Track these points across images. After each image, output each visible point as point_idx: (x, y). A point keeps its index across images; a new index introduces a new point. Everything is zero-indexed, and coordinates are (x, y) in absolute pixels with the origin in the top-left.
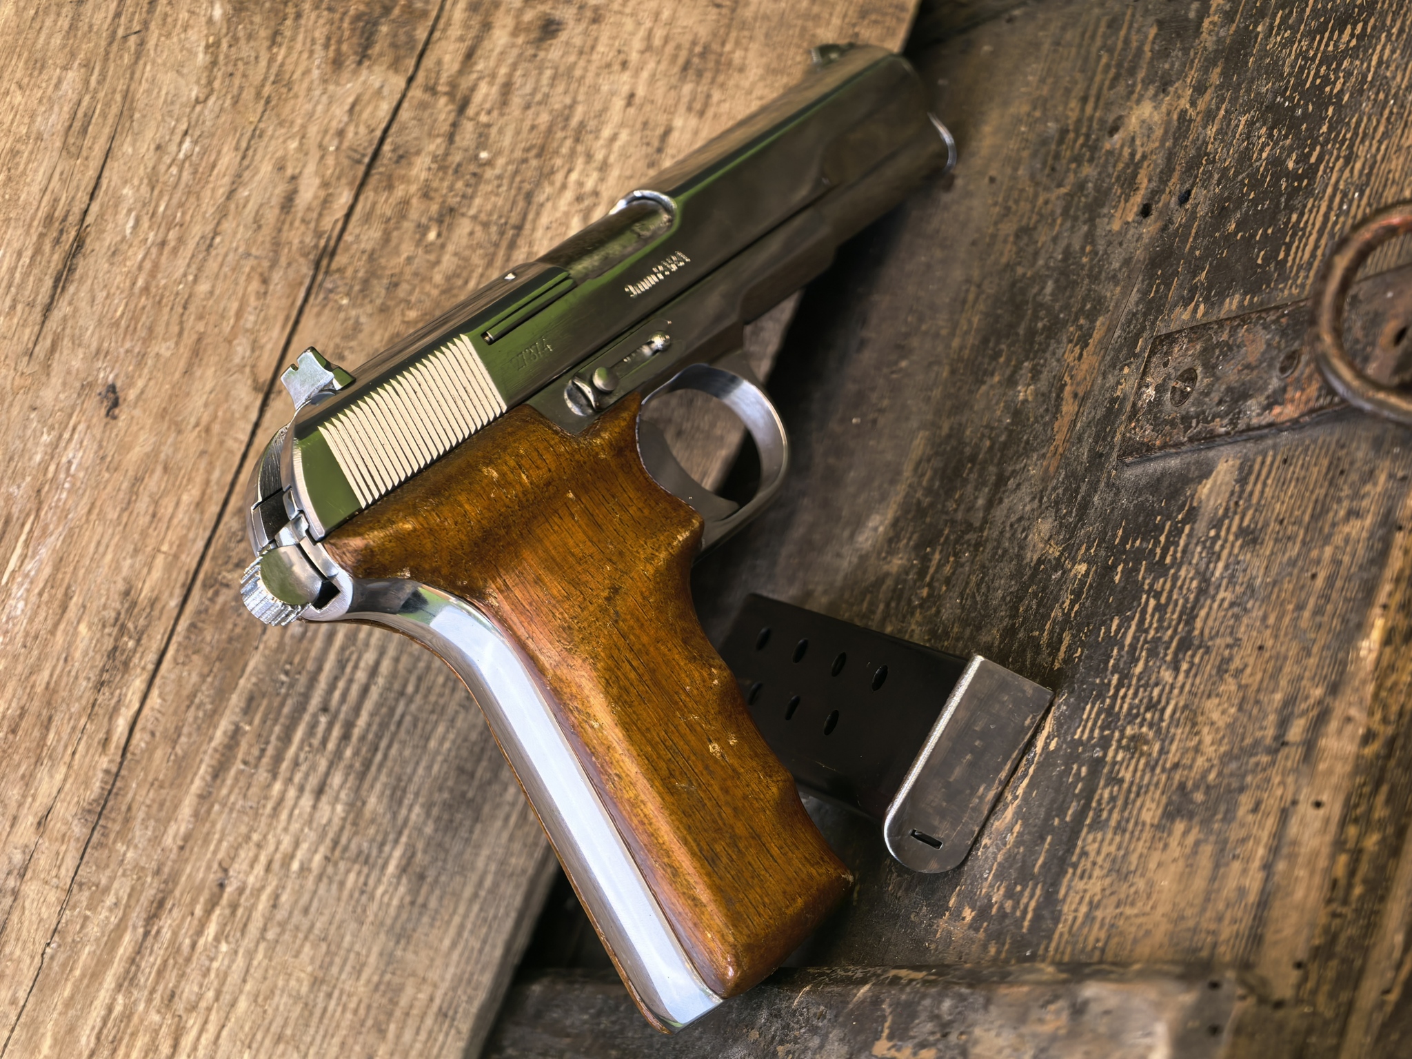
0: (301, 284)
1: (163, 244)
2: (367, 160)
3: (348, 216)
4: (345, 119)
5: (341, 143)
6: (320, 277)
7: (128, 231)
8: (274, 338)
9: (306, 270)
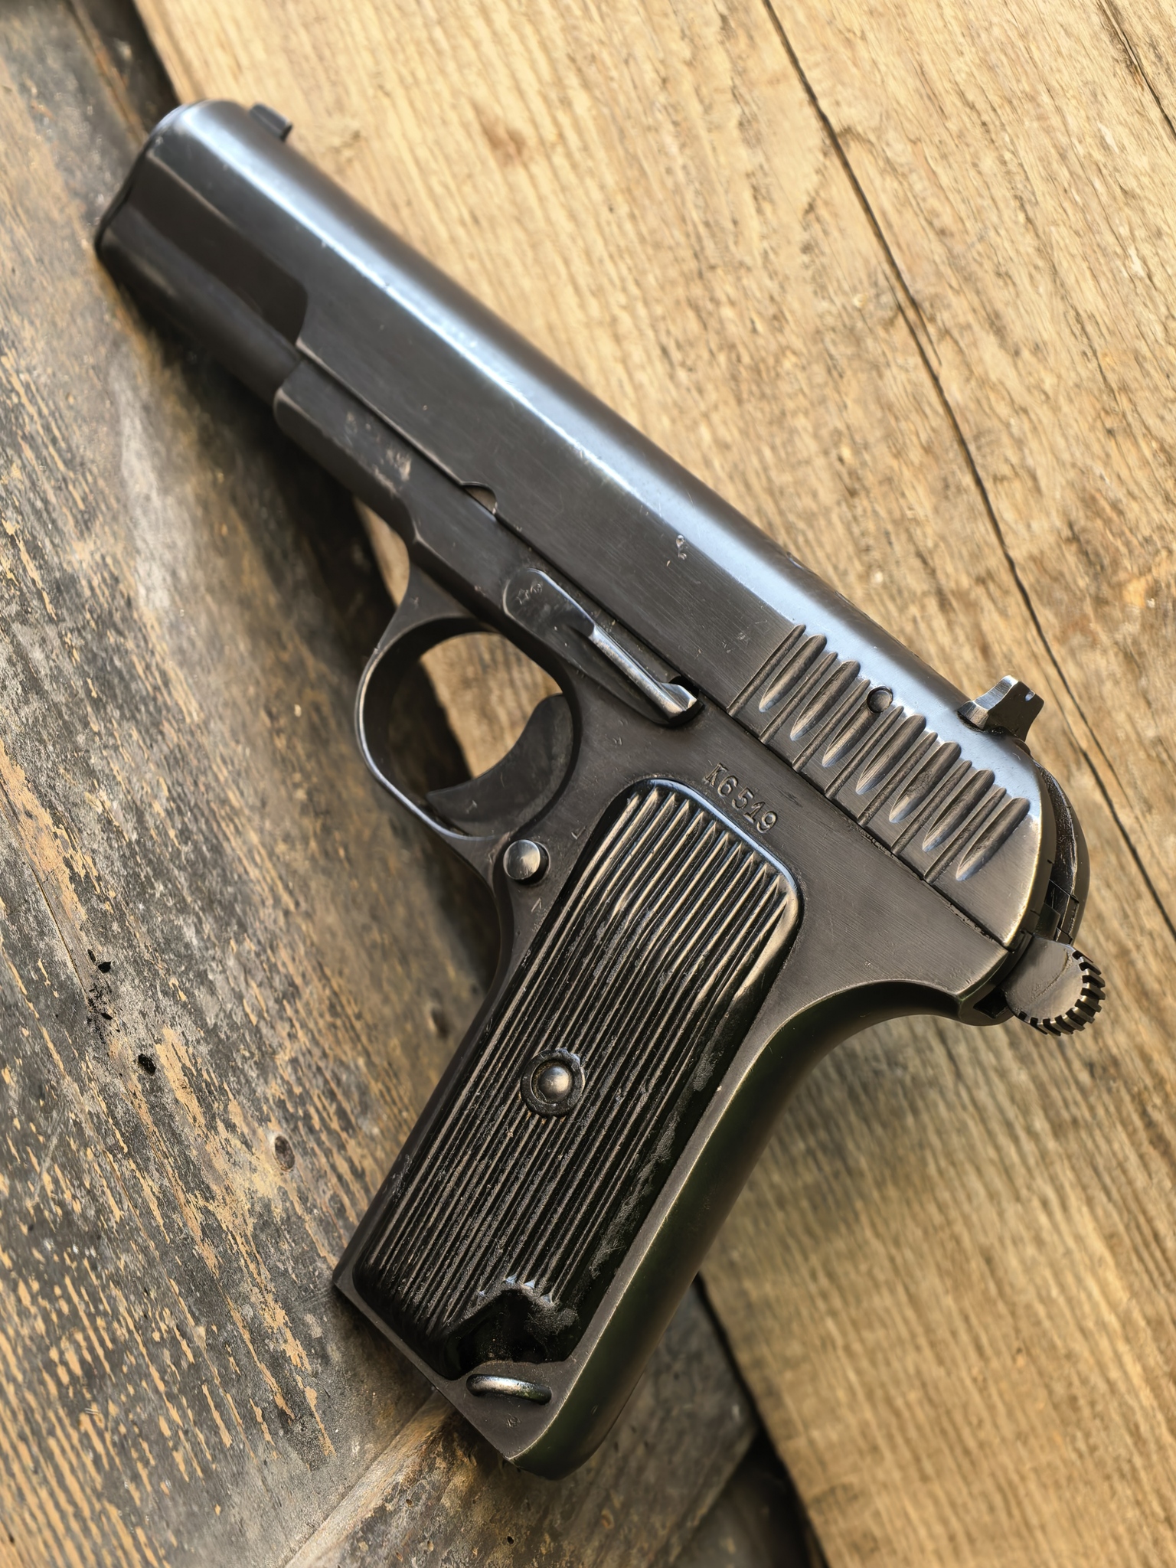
0: (910, 270)
1: (1063, 157)
2: (972, 448)
3: (935, 379)
4: (1030, 462)
5: (1011, 435)
6: (901, 296)
7: (1104, 129)
8: (882, 193)
9: (920, 287)
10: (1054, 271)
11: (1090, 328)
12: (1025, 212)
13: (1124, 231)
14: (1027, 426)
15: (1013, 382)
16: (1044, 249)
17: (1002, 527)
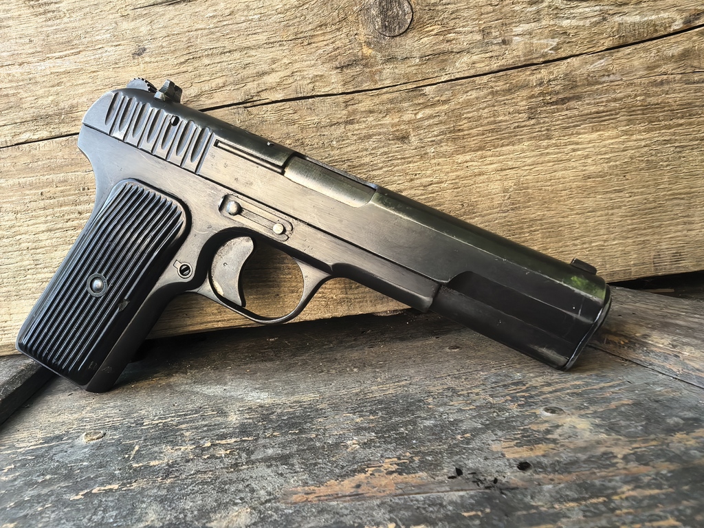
0: (233, 99)
1: (212, 33)
3: (273, 102)
4: (311, 76)
5: (300, 80)
6: (241, 106)
7: (207, 16)
9: (240, 99)
10: (249, 48)
11: (272, 41)
12: (226, 52)
13: (243, 18)
14: (299, 74)
15: (282, 74)
16: (241, 49)
17: (330, 93)
